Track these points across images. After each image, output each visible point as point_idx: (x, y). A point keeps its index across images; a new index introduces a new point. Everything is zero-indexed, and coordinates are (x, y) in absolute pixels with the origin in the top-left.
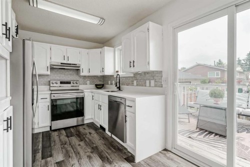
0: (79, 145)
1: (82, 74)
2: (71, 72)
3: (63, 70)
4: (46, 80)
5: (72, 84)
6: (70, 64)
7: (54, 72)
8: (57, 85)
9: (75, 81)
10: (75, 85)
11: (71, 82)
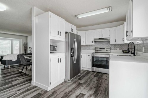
0: (94, 82)
1: (111, 43)
2: (106, 43)
3: (100, 42)
4: (94, 47)
5: (106, 50)
6: (104, 38)
7: (97, 43)
8: (98, 50)
9: (108, 48)
10: (108, 50)
11: (106, 48)
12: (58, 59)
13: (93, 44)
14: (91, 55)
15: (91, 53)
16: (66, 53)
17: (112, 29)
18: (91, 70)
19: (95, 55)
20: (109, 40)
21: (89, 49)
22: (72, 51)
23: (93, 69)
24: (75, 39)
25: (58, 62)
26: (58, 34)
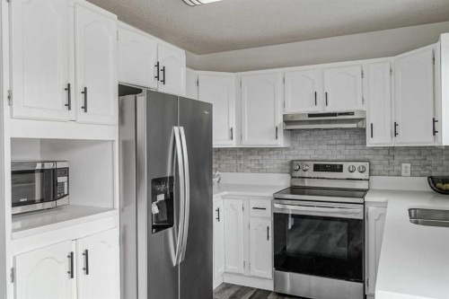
1: (371, 142)
2: (346, 137)
4: (283, 159)
8: (306, 174)
9: (357, 165)
10: (356, 175)
11: (346, 166)
12: (72, 256)
13: (281, 142)
14: (268, 204)
15: (270, 194)
16: (122, 210)
17: (377, 67)
18: (269, 286)
19: (291, 209)
20: (360, 124)
21: (259, 171)
22: (161, 197)
23: (283, 281)
24: (176, 129)
25: (71, 273)
26: (68, 105)
